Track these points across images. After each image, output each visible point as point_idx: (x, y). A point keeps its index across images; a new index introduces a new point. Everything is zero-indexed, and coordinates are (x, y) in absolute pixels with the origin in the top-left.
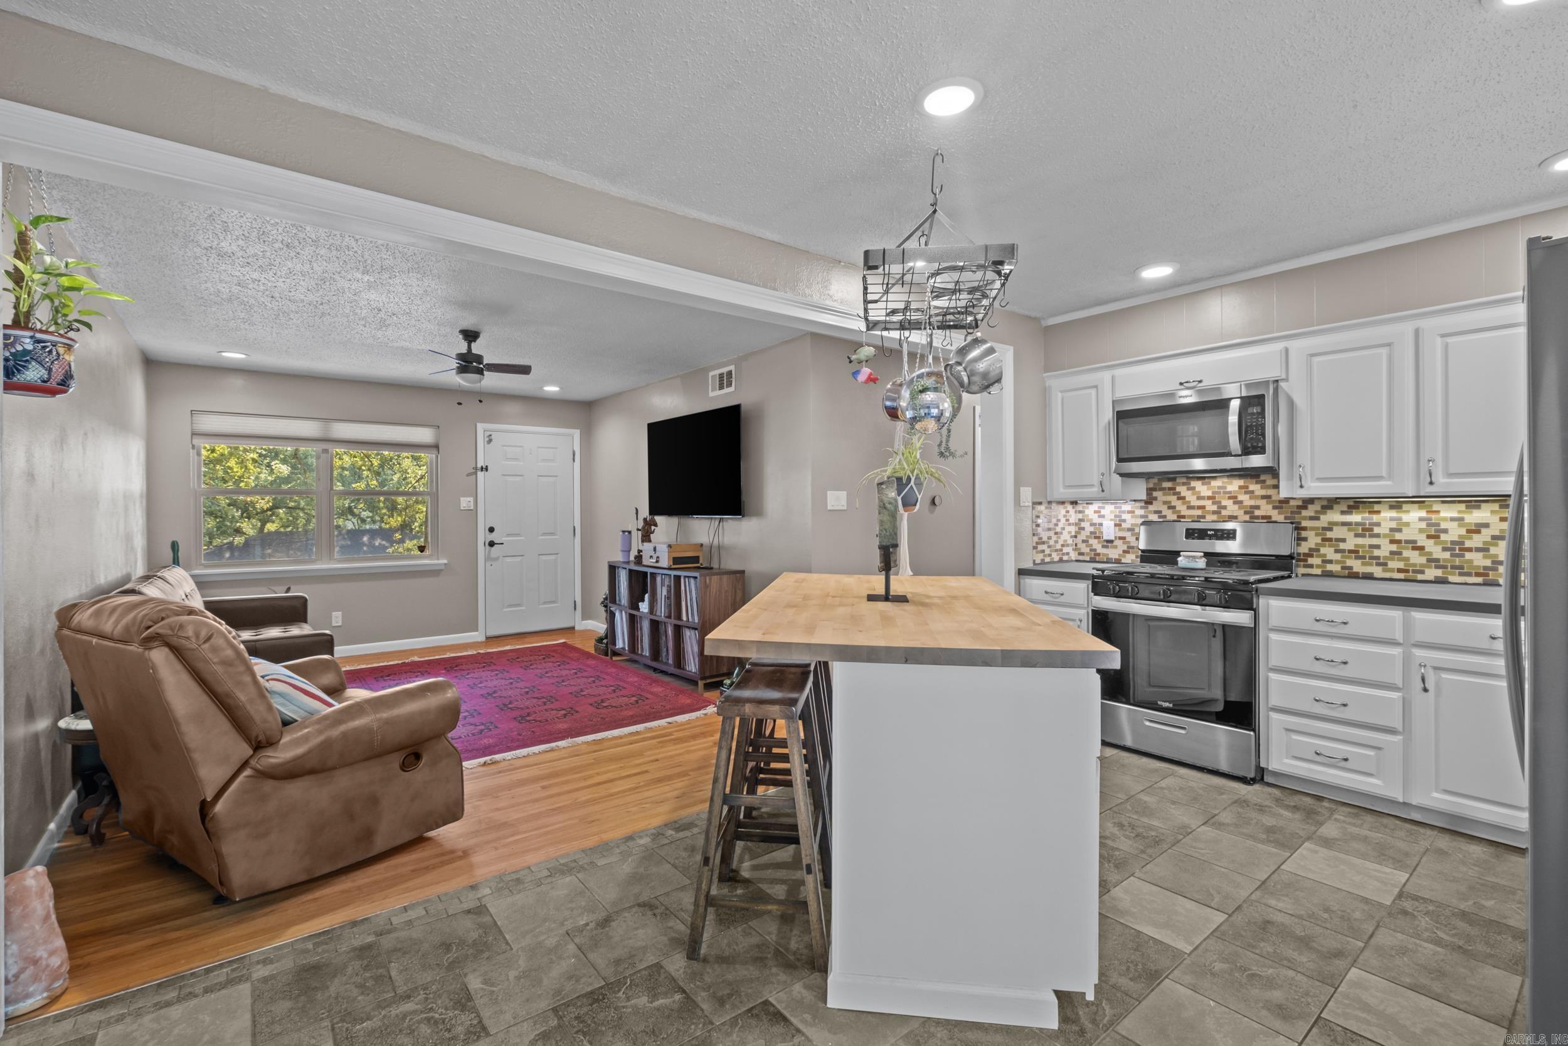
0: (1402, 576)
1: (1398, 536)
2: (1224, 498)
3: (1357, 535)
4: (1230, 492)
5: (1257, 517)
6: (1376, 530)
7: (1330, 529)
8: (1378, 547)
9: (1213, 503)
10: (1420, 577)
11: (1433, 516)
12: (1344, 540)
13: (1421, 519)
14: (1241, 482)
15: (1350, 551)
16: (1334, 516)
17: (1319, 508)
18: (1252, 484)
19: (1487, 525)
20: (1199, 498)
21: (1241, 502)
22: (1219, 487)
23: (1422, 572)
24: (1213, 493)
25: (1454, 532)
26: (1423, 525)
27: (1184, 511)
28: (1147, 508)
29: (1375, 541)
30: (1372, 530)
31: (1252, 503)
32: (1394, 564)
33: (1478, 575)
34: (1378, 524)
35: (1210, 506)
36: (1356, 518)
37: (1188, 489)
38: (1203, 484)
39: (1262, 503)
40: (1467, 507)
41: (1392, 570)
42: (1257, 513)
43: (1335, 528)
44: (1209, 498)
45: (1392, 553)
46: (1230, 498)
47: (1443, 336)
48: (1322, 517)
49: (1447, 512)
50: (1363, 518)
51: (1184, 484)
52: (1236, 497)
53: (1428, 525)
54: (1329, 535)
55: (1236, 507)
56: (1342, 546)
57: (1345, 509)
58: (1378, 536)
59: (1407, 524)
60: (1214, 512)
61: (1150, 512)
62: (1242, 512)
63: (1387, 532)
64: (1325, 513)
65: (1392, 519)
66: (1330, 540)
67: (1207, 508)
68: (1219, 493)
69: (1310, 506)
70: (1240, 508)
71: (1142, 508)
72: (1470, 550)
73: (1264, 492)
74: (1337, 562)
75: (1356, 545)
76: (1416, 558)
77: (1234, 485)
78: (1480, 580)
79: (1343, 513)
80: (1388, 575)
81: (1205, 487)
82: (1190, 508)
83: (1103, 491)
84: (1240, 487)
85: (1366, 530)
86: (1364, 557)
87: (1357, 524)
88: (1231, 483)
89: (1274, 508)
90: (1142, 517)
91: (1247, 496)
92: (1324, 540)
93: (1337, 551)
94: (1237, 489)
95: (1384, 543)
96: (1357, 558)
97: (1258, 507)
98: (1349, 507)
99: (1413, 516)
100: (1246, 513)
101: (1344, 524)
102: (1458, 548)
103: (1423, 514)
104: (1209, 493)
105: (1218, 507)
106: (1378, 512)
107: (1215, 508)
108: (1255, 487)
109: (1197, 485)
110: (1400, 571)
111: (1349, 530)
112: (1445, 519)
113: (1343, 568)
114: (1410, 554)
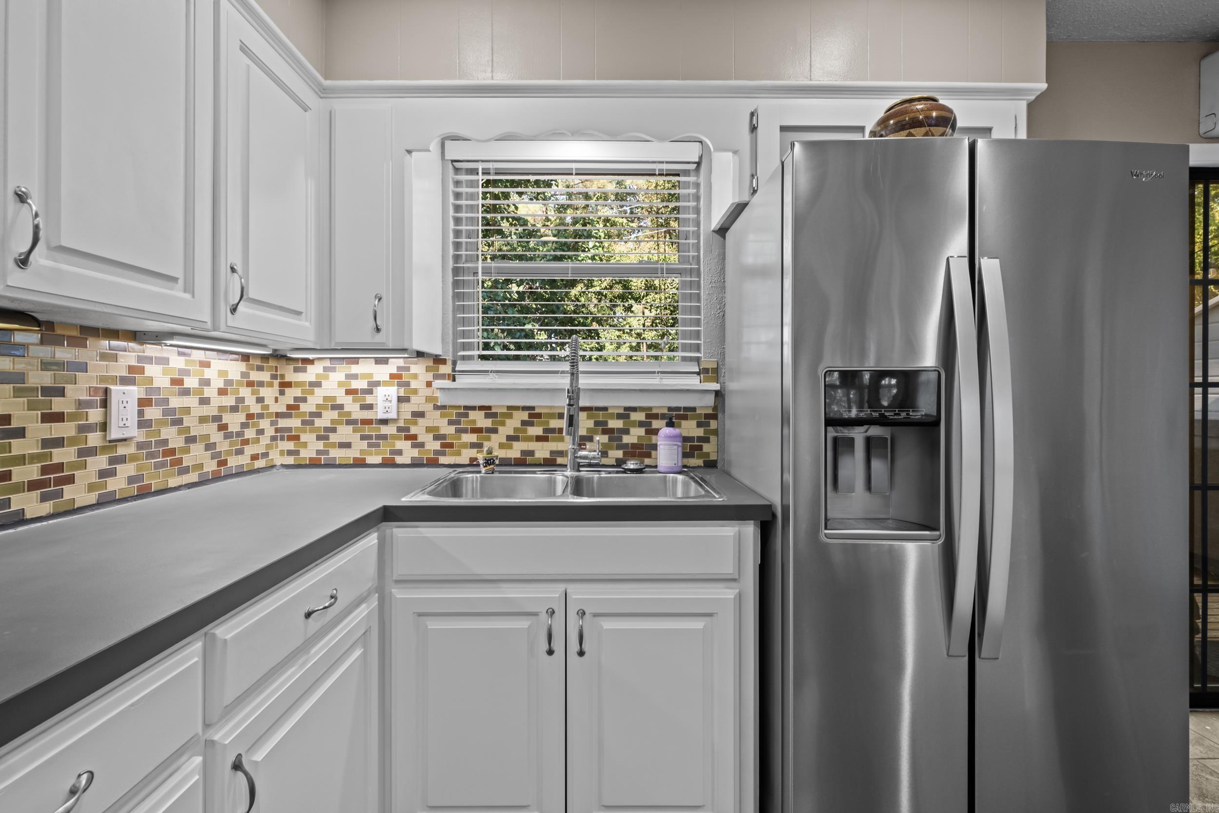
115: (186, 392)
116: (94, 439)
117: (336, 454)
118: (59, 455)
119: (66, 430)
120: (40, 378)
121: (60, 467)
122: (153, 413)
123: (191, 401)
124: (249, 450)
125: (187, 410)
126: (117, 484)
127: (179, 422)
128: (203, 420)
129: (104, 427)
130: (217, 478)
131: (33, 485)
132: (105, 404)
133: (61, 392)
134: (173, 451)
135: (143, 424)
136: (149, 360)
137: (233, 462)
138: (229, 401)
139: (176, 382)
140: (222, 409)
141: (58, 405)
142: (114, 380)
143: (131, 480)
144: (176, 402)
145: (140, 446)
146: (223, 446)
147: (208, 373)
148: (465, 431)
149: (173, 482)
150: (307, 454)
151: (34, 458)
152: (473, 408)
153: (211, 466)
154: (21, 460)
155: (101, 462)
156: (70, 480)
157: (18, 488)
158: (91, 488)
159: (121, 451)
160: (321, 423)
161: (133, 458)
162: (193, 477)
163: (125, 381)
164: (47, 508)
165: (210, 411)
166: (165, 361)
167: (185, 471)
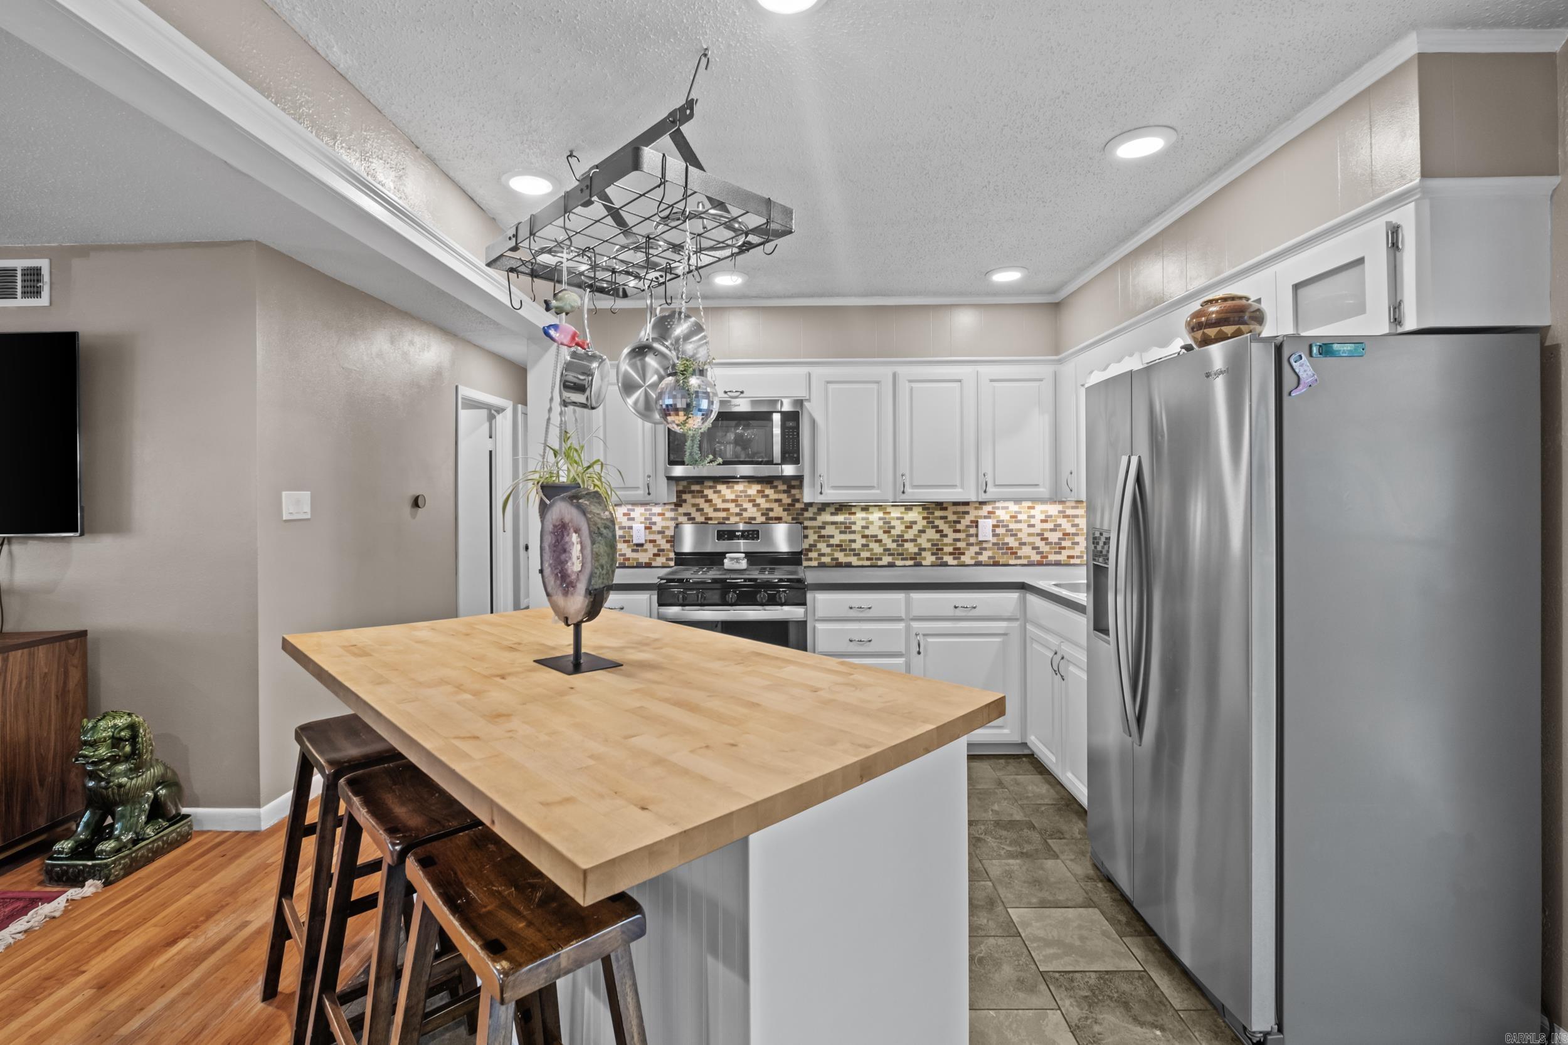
0: (868, 563)
1: (867, 532)
2: (745, 501)
3: (841, 532)
4: (750, 496)
5: (771, 519)
6: (854, 528)
7: (824, 528)
8: (854, 541)
9: (737, 506)
10: (880, 563)
11: (887, 516)
12: (832, 537)
13: (880, 519)
14: (758, 487)
15: (837, 546)
16: (826, 517)
17: (816, 510)
18: (767, 488)
19: (915, 523)
20: (724, 501)
21: (758, 505)
22: (741, 492)
23: (881, 559)
24: (736, 496)
25: (899, 528)
26: (881, 523)
27: (712, 514)
28: (677, 510)
29: (852, 537)
30: (850, 528)
31: (768, 505)
32: (864, 554)
33: (911, 559)
34: (854, 523)
35: (734, 509)
36: (840, 518)
37: (715, 492)
38: (727, 488)
39: (775, 506)
40: (906, 509)
41: (862, 559)
42: (771, 514)
43: (827, 526)
44: (733, 501)
45: (863, 545)
46: (750, 501)
47: (910, 381)
48: (818, 518)
49: (895, 513)
50: (845, 518)
51: (710, 487)
52: (754, 501)
53: (884, 523)
54: (823, 532)
55: (755, 509)
56: (832, 541)
57: (833, 511)
58: (854, 532)
59: (872, 523)
60: (737, 514)
61: (680, 514)
62: (760, 513)
63: (860, 529)
64: (820, 514)
65: (863, 519)
66: (823, 536)
67: (731, 511)
68: (741, 496)
69: (810, 509)
70: (758, 510)
71: (672, 510)
72: (906, 541)
73: (776, 496)
74: (829, 555)
75: (841, 541)
76: (877, 548)
77: (753, 489)
78: (911, 563)
79: (832, 514)
80: (860, 563)
81: (729, 491)
82: (716, 510)
83: (649, 494)
84: (758, 491)
85: (847, 528)
86: (845, 550)
87: (841, 523)
88: (751, 488)
89: (784, 510)
90: (672, 519)
91: (763, 500)
92: (820, 537)
93: (828, 546)
94: (755, 493)
95: (857, 537)
96: (841, 550)
97: (771, 510)
98: (836, 509)
99: (876, 516)
100: (763, 514)
101: (833, 523)
102: (900, 540)
103: (881, 514)
104: (733, 497)
105: (740, 510)
106: (854, 513)
107: (737, 510)
108: (769, 492)
109: (721, 487)
110: (868, 559)
111: (836, 528)
112: (893, 518)
113: (832, 559)
114: (873, 545)
115: (1020, 522)
116: (972, 540)
118: (959, 545)
119: (962, 536)
120: (952, 517)
121: (959, 549)
122: (998, 531)
123: (1023, 526)
124: (1065, 553)
125: (1020, 530)
126: (983, 558)
127: (1016, 535)
128: (1030, 535)
129: (977, 535)
130: (1040, 564)
131: (951, 554)
132: (977, 527)
133: (959, 522)
134: (1011, 548)
135: (995, 535)
136: (998, 508)
137: (1052, 558)
138: (1050, 525)
139: (1012, 517)
140: (1043, 530)
141: (958, 527)
142: (981, 517)
143: (989, 558)
144: (1012, 526)
145: (994, 544)
146: (1044, 548)
147: (1033, 512)
149: (1011, 562)
151: (951, 545)
153: (1036, 558)
154: (946, 545)
155: (975, 549)
156: (963, 554)
157: (946, 554)
158: (972, 558)
159: (985, 545)
161: (990, 549)
162: (1025, 562)
163: (985, 517)
164: (955, 562)
165: (1037, 530)
166: (1007, 508)
167: (1020, 558)
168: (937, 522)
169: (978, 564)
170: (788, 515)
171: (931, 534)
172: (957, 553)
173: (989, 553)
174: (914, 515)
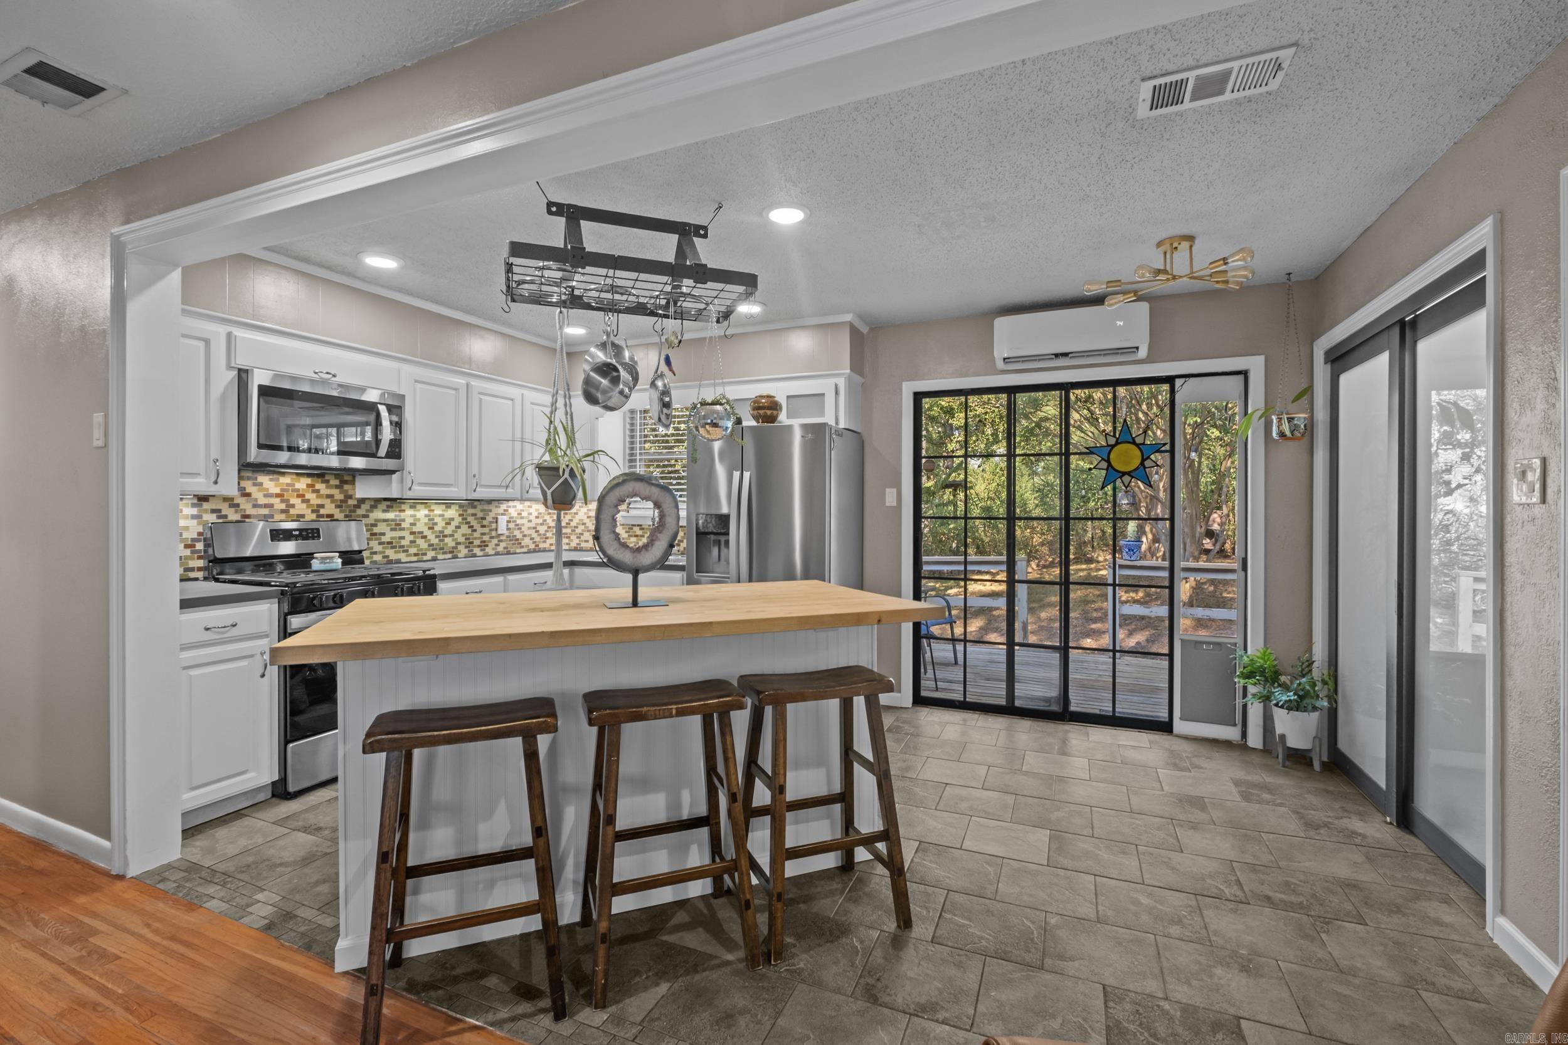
0: (415, 559)
1: (415, 529)
2: (293, 497)
3: (392, 530)
4: (298, 490)
5: (322, 516)
6: (404, 525)
7: (376, 525)
8: (403, 538)
9: (282, 501)
10: (425, 558)
11: (431, 513)
12: (383, 534)
13: (426, 516)
14: (309, 481)
15: (389, 543)
16: (378, 514)
17: (368, 508)
18: (318, 482)
19: (453, 519)
20: (267, 496)
21: (308, 501)
22: (288, 485)
23: (425, 554)
24: (282, 490)
25: (440, 525)
26: (426, 520)
27: (250, 511)
28: (201, 506)
29: (401, 533)
30: (400, 525)
31: (319, 501)
32: (413, 550)
33: (451, 552)
34: (404, 520)
35: (279, 505)
36: (391, 515)
37: (255, 485)
38: (271, 480)
39: (327, 502)
40: (447, 507)
41: (410, 555)
42: (322, 511)
43: (379, 524)
44: (277, 495)
45: (411, 542)
46: (298, 496)
47: (480, 393)
48: (371, 514)
49: (438, 510)
50: (396, 516)
51: (248, 478)
52: (303, 496)
53: (429, 520)
54: (376, 530)
55: (304, 506)
56: (384, 539)
57: (385, 508)
58: (403, 529)
59: (419, 520)
60: (283, 511)
61: (206, 511)
62: (309, 511)
63: (408, 526)
64: (372, 512)
65: (412, 516)
66: (375, 534)
67: (276, 507)
68: (287, 491)
69: (363, 506)
70: (308, 507)
71: (193, 505)
72: (446, 536)
73: (329, 492)
74: (381, 553)
75: (392, 538)
76: (422, 544)
77: (302, 484)
78: (450, 556)
79: (384, 511)
80: (408, 559)
81: (272, 484)
82: (255, 506)
83: (216, 483)
84: (308, 486)
85: (397, 525)
86: (394, 547)
87: (393, 520)
88: (299, 482)
89: (337, 507)
90: (193, 517)
91: (314, 495)
92: (372, 534)
93: (380, 544)
94: (304, 487)
95: (406, 534)
96: (393, 548)
97: (322, 506)
98: (388, 507)
99: (422, 513)
100: (313, 511)
101: (385, 520)
102: (441, 536)
103: (426, 512)
104: (277, 490)
105: (287, 506)
106: (404, 511)
107: (283, 506)
108: (319, 486)
109: (264, 479)
110: (416, 555)
111: (388, 525)
112: (436, 515)
113: (384, 557)
114: (420, 542)
115: (522, 518)
116: (494, 534)
117: (583, 545)
118: (486, 538)
119: (486, 530)
120: (480, 515)
121: (484, 542)
122: (512, 525)
123: (525, 521)
125: (523, 525)
126: (500, 549)
127: (520, 529)
128: (529, 528)
129: (496, 530)
130: (534, 551)
131: (479, 546)
132: (497, 522)
133: (485, 519)
134: (517, 540)
135: (508, 529)
136: (510, 507)
137: (542, 546)
138: (540, 521)
139: (519, 514)
140: (537, 524)
141: (485, 523)
142: (499, 514)
143: (505, 548)
144: (519, 522)
145: (508, 537)
146: (537, 539)
147: (531, 510)
148: (631, 536)
149: (518, 551)
150: (573, 545)
151: (479, 538)
152: (634, 525)
153: (532, 546)
154: (476, 538)
155: (495, 541)
156: (487, 546)
157: (475, 547)
158: (493, 549)
159: (502, 538)
160: (578, 531)
161: (505, 541)
162: (525, 550)
163: (502, 514)
164: (481, 553)
165: (532, 525)
166: (515, 507)
167: (522, 547)
168: (470, 519)
169: (497, 554)
170: (341, 512)
171: (465, 529)
172: (483, 545)
173: (503, 545)
174: (452, 513)
